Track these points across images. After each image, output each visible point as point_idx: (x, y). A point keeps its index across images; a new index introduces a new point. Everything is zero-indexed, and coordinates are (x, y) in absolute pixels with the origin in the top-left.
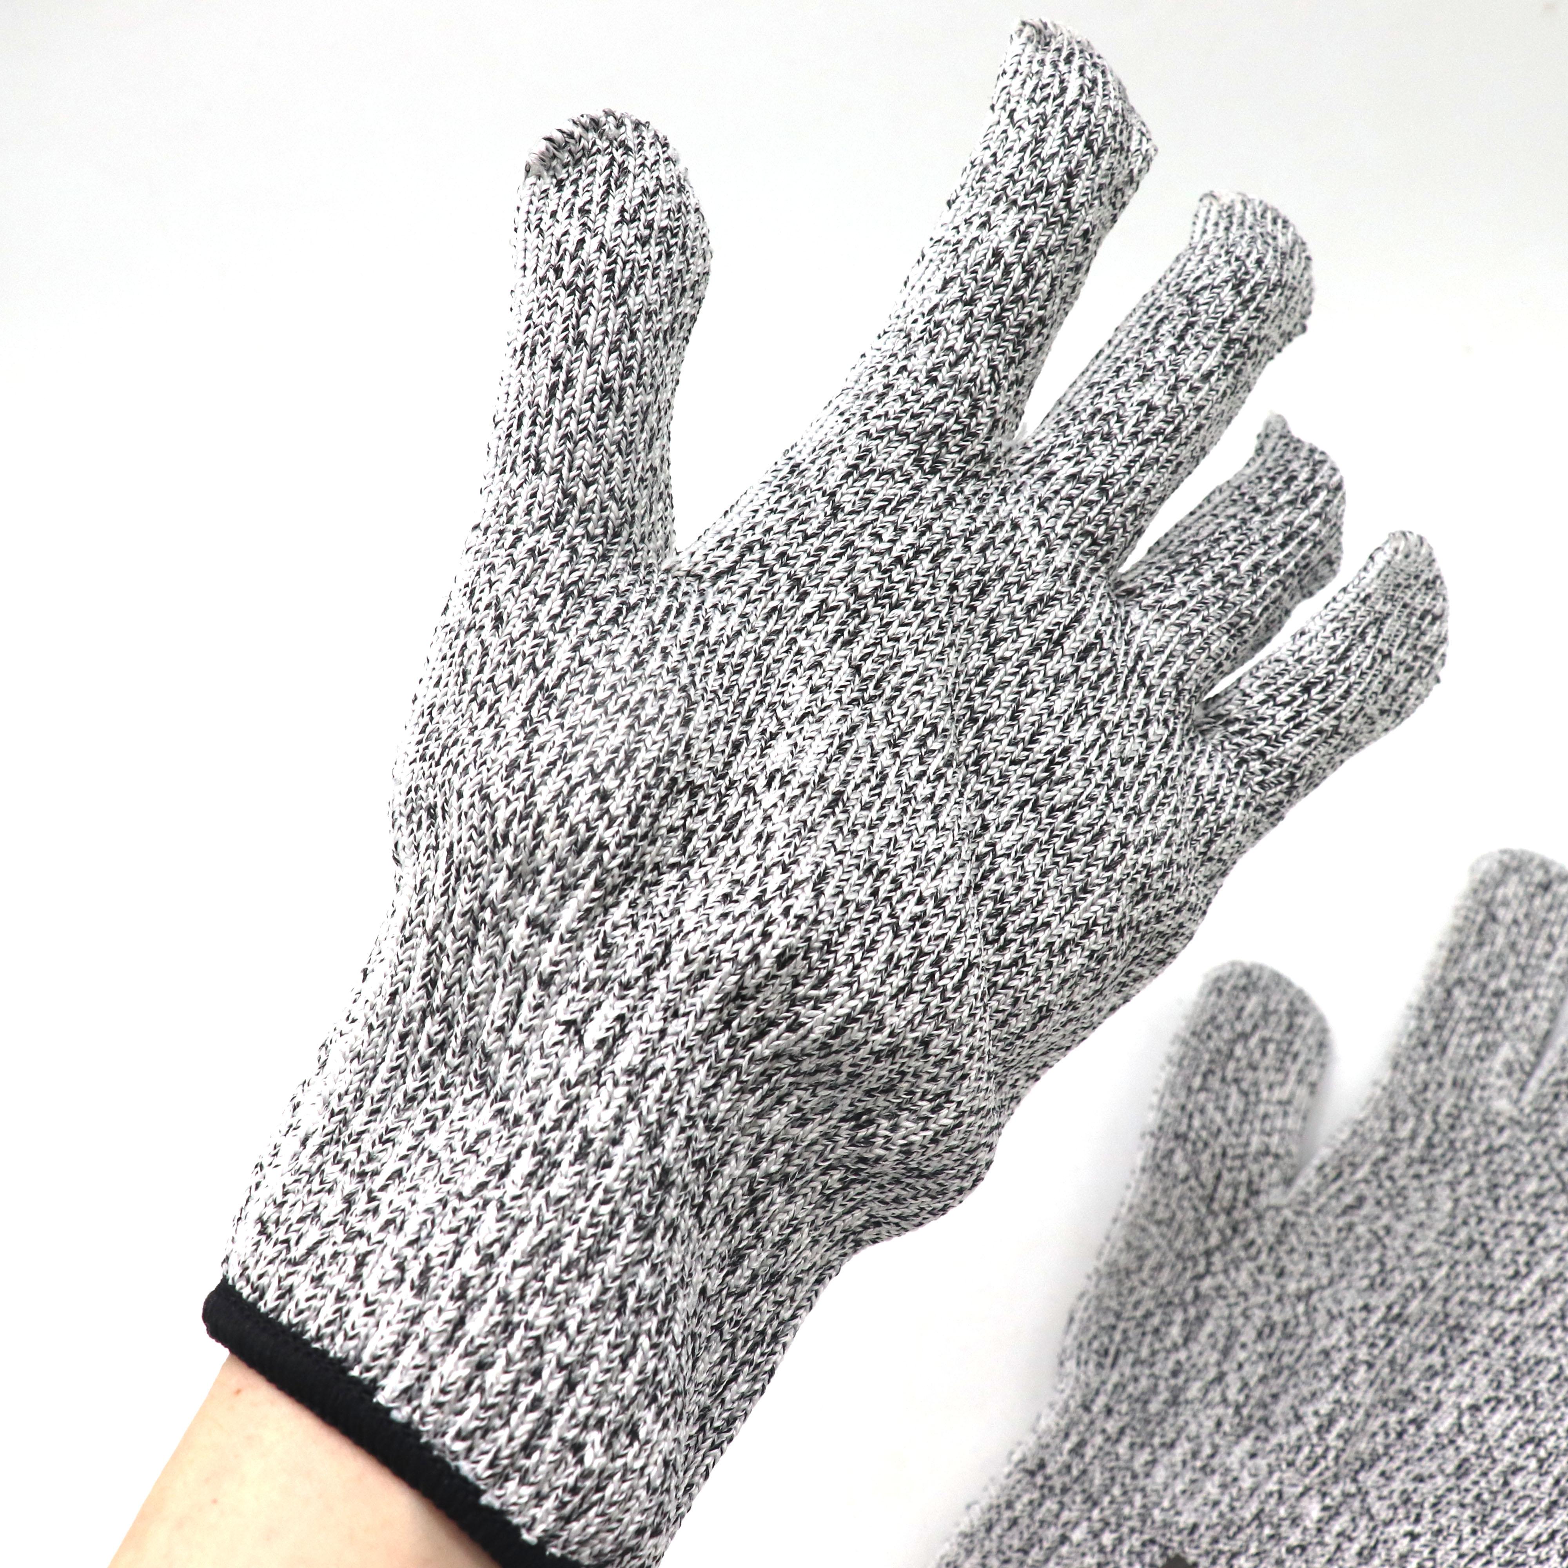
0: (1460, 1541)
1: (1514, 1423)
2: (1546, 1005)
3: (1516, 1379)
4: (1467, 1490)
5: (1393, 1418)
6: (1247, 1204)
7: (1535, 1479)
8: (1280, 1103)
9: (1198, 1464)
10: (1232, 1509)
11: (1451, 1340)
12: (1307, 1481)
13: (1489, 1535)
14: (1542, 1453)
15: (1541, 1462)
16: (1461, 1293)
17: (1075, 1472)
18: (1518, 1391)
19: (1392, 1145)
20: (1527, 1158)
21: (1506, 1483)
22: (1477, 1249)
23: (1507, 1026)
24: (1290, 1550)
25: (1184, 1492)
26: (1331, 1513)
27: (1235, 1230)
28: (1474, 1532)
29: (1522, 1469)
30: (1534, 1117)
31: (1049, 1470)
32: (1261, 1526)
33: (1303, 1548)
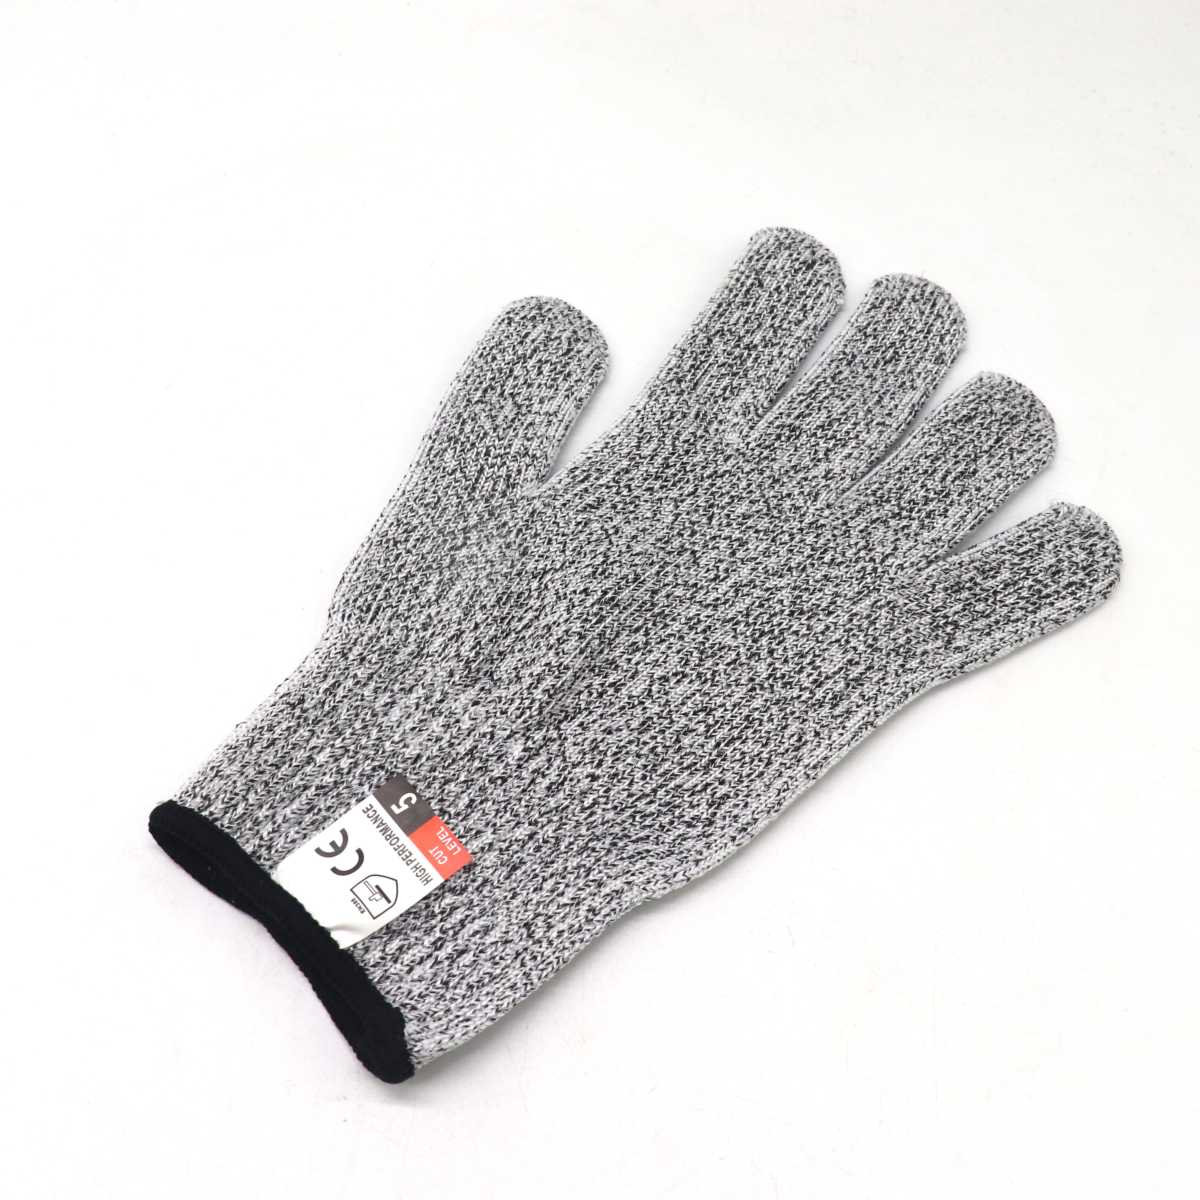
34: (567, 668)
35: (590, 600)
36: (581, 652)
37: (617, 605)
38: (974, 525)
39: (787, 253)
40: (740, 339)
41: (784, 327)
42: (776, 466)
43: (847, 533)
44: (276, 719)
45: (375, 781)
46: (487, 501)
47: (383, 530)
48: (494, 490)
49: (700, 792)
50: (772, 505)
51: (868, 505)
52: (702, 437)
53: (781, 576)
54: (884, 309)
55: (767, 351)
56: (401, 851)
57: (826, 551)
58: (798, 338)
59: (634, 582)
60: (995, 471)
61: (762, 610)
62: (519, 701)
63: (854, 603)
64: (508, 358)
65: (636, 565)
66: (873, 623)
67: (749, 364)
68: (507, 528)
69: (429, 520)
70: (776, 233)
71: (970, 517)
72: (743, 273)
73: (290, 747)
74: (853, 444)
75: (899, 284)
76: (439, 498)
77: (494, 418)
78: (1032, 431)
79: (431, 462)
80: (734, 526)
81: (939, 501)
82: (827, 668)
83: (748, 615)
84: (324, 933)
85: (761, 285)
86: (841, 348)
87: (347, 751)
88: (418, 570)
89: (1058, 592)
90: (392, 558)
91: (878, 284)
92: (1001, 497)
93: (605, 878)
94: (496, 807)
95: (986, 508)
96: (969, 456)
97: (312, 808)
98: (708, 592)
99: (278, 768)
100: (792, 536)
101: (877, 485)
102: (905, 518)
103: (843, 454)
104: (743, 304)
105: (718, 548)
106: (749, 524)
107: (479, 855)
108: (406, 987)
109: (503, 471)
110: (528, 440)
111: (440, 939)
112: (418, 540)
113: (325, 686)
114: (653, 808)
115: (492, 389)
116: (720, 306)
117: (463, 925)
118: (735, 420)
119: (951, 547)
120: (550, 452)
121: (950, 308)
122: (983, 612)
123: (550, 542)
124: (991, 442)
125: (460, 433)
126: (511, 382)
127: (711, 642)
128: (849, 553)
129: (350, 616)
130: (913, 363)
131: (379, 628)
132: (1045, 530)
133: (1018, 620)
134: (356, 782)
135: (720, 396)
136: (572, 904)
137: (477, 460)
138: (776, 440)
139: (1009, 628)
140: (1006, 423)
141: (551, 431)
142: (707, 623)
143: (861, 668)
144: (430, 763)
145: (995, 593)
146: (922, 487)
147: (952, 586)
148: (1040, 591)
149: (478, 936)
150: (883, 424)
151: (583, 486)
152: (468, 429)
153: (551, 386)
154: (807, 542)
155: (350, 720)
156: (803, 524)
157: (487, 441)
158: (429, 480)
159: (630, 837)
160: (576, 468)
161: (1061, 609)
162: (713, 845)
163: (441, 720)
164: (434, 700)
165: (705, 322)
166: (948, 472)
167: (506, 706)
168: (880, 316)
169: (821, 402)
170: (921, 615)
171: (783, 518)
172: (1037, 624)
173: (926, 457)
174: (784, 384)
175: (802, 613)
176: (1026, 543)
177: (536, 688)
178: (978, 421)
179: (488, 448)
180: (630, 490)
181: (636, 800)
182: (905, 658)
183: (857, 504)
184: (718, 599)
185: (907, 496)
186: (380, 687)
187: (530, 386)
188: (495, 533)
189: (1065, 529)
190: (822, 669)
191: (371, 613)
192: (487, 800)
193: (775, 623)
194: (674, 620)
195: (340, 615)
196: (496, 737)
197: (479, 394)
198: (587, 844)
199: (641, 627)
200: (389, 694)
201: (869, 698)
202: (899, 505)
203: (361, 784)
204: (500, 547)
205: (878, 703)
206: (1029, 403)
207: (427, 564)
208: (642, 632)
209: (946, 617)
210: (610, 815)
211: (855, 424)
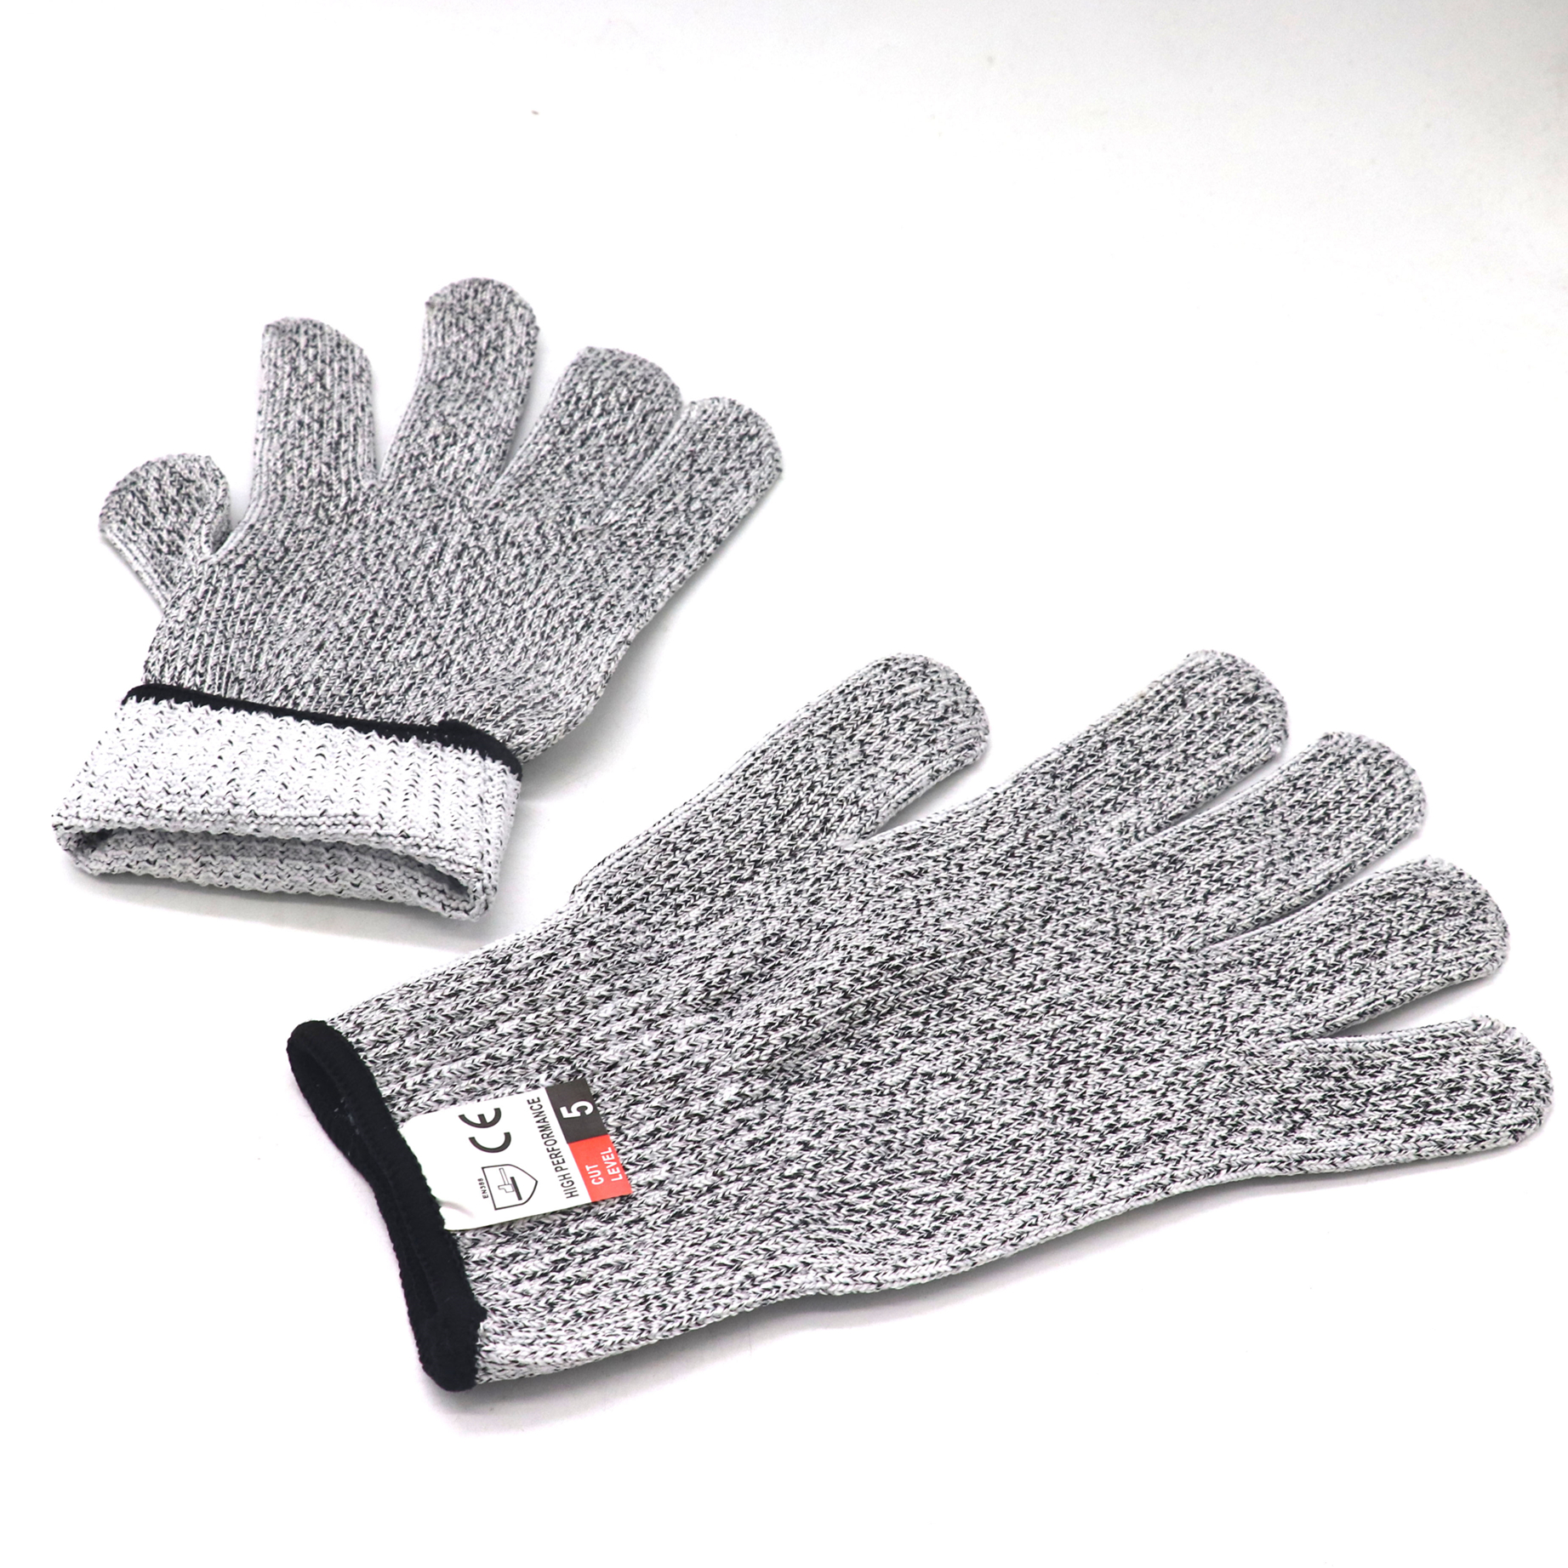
0: (848, 1168)
1: (958, 1102)
2: (1190, 792)
3: (980, 1068)
4: (880, 1133)
5: (849, 1055)
6: (815, 838)
7: (950, 1151)
8: (895, 772)
9: (647, 1017)
10: (656, 1065)
11: (939, 1015)
12: (735, 1065)
13: (879, 1174)
14: (969, 1135)
15: (964, 1140)
16: (970, 981)
17: (532, 977)
18: (976, 1078)
19: (975, 841)
20: (1096, 901)
21: (921, 1144)
22: (1004, 951)
23: (1144, 795)
24: (687, 1116)
25: (621, 1033)
26: (742, 1100)
27: (793, 855)
28: (866, 1167)
29: (943, 1139)
30: (1122, 874)
31: (509, 966)
32: (675, 1087)
33: (703, 1120)
34: (817, 1023)
35: (872, 961)
36: (840, 1013)
37: (901, 977)
38: (1364, 1013)
39: (1226, 679)
40: (1141, 753)
41: (1198, 756)
42: (1141, 894)
43: (1203, 986)
44: (470, 971)
45: (555, 1073)
46: (793, 839)
47: (667, 829)
48: (805, 829)
49: (929, 1202)
50: (1121, 931)
51: (1240, 963)
52: (1062, 839)
53: (1107, 1007)
54: (1325, 764)
55: (1169, 774)
56: (554, 1154)
57: (1170, 995)
58: (1213, 772)
59: (931, 958)
60: (1410, 959)
61: (1072, 1037)
62: (750, 1038)
63: (1186, 1057)
64: (871, 703)
65: (939, 941)
66: (1203, 1084)
67: (1144, 782)
68: (804, 874)
69: (721, 837)
70: (1219, 656)
71: (1361, 1002)
72: (1166, 687)
73: (475, 1004)
74: (1242, 894)
75: (1352, 743)
76: (740, 818)
77: (831, 756)
78: (1472, 929)
79: (745, 779)
80: (1071, 938)
81: (1327, 975)
82: (1129, 1116)
83: (1053, 1037)
84: (433, 1205)
85: (1184, 704)
86: (1261, 793)
87: (537, 1031)
88: (689, 887)
89: (1452, 1112)
90: (665, 863)
91: (1327, 737)
92: (1409, 990)
93: (779, 1252)
94: (682, 1144)
95: (1385, 997)
96: (1381, 936)
97: (475, 1076)
98: (1014, 999)
99: (452, 1021)
100: (1134, 969)
101: (1258, 945)
102: (1281, 987)
103: (1227, 901)
104: (1156, 719)
105: (1044, 955)
106: (1088, 942)
107: (643, 1190)
108: (502, 1295)
109: (823, 812)
110: (863, 789)
111: (564, 1260)
112: (701, 855)
113: (540, 954)
114: (866, 1205)
115: (842, 729)
116: (1128, 714)
117: (596, 1253)
118: (1109, 835)
119: (1327, 1029)
120: (883, 811)
121: (1408, 783)
122: (1348, 1111)
123: (849, 898)
124: (1413, 928)
125: (789, 759)
126: (865, 729)
127: (999, 1053)
128: (1198, 1006)
129: (596, 898)
130: (1345, 830)
131: (623, 923)
132: (1455, 1040)
133: (1390, 1129)
134: (535, 1065)
135: (1099, 807)
136: (731, 1267)
137: (798, 791)
138: (1149, 867)
139: (1376, 1135)
140: (1439, 912)
141: (892, 790)
142: (1002, 1033)
143: (1171, 1126)
144: (626, 1075)
145: (1370, 1094)
146: (1311, 956)
147: (1315, 1069)
148: (1428, 1104)
149: (608, 1271)
150: (1286, 882)
151: (907, 853)
152: (798, 757)
153: (909, 746)
154: (1151, 980)
155: (553, 999)
156: (1152, 960)
157: (817, 776)
158: (736, 796)
159: (827, 1224)
160: (906, 834)
161: (1450, 1132)
162: (923, 1257)
163: (656, 1035)
164: (655, 1012)
165: (1105, 726)
166: (1348, 946)
167: (733, 1040)
168: (1318, 770)
169: (1217, 840)
170: (1266, 1092)
171: (1130, 947)
172: (1413, 1140)
173: (1327, 926)
174: (1179, 815)
175: (1120, 1052)
176: (1426, 1049)
177: (775, 1030)
178: (1405, 901)
179: (813, 783)
180: (961, 870)
181: (848, 1190)
182: (1230, 1130)
183: (1226, 959)
184: (1023, 1010)
185: (1290, 964)
186: (600, 977)
187: (885, 738)
188: (789, 876)
189: (1483, 1047)
190: (1123, 1116)
191: (620, 907)
192: (674, 1135)
193: (1083, 1054)
194: (964, 1017)
195: (586, 894)
196: (711, 1071)
197: (825, 729)
198: (773, 1213)
199: (923, 1013)
200: (608, 987)
201: (1169, 1160)
202: (1278, 972)
203: (538, 1071)
204: (789, 893)
205: (1179, 1166)
206: (1478, 899)
207: (701, 885)
208: (921, 1019)
209: (1296, 1101)
210: (812, 1194)
211: (1251, 873)
